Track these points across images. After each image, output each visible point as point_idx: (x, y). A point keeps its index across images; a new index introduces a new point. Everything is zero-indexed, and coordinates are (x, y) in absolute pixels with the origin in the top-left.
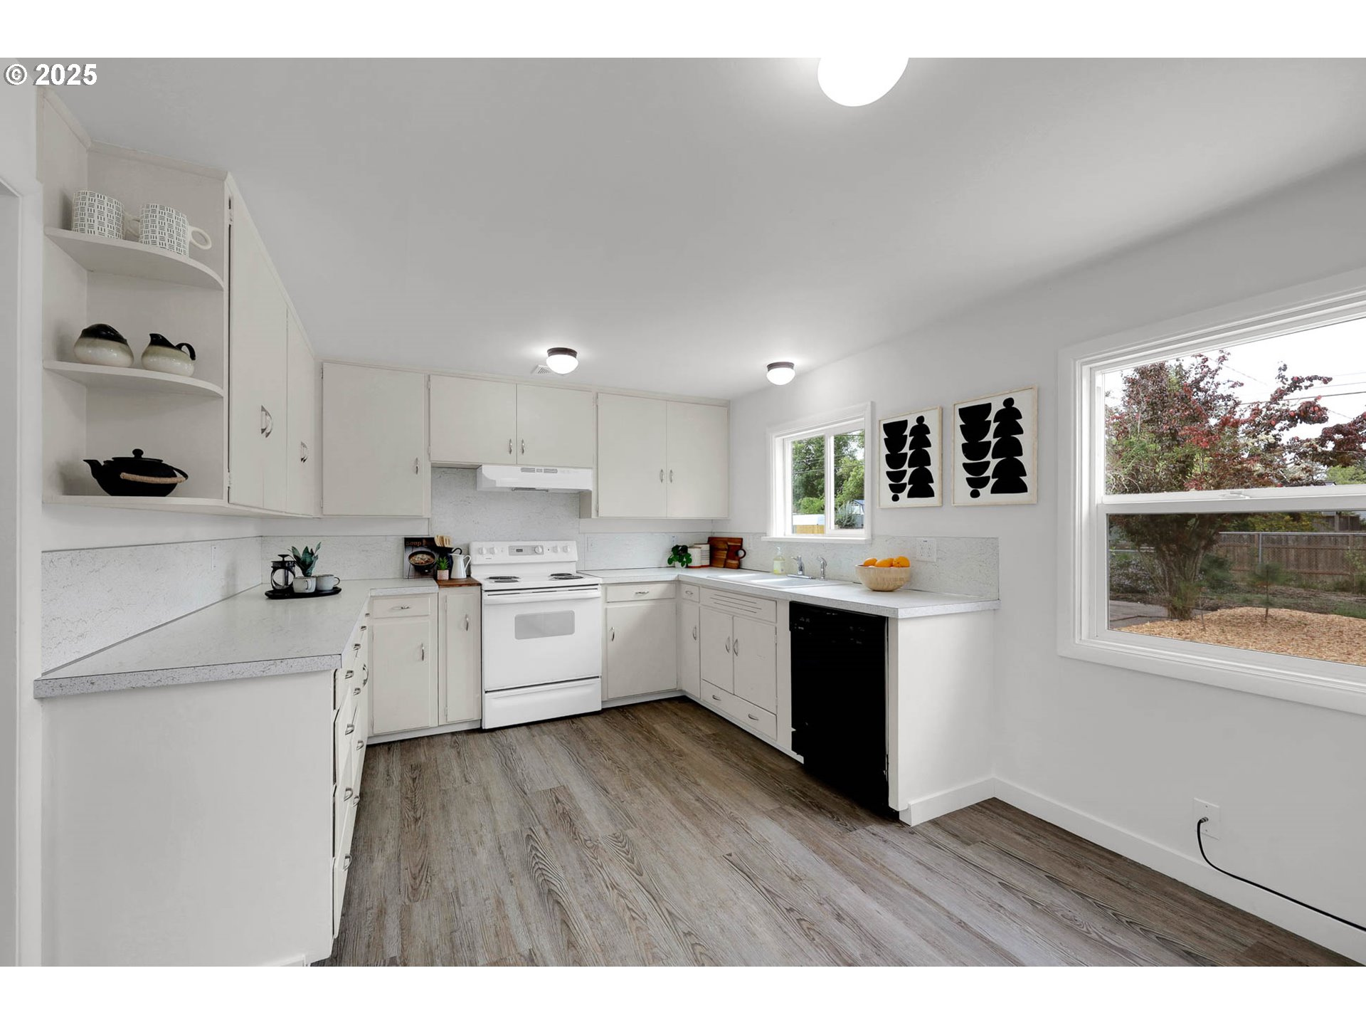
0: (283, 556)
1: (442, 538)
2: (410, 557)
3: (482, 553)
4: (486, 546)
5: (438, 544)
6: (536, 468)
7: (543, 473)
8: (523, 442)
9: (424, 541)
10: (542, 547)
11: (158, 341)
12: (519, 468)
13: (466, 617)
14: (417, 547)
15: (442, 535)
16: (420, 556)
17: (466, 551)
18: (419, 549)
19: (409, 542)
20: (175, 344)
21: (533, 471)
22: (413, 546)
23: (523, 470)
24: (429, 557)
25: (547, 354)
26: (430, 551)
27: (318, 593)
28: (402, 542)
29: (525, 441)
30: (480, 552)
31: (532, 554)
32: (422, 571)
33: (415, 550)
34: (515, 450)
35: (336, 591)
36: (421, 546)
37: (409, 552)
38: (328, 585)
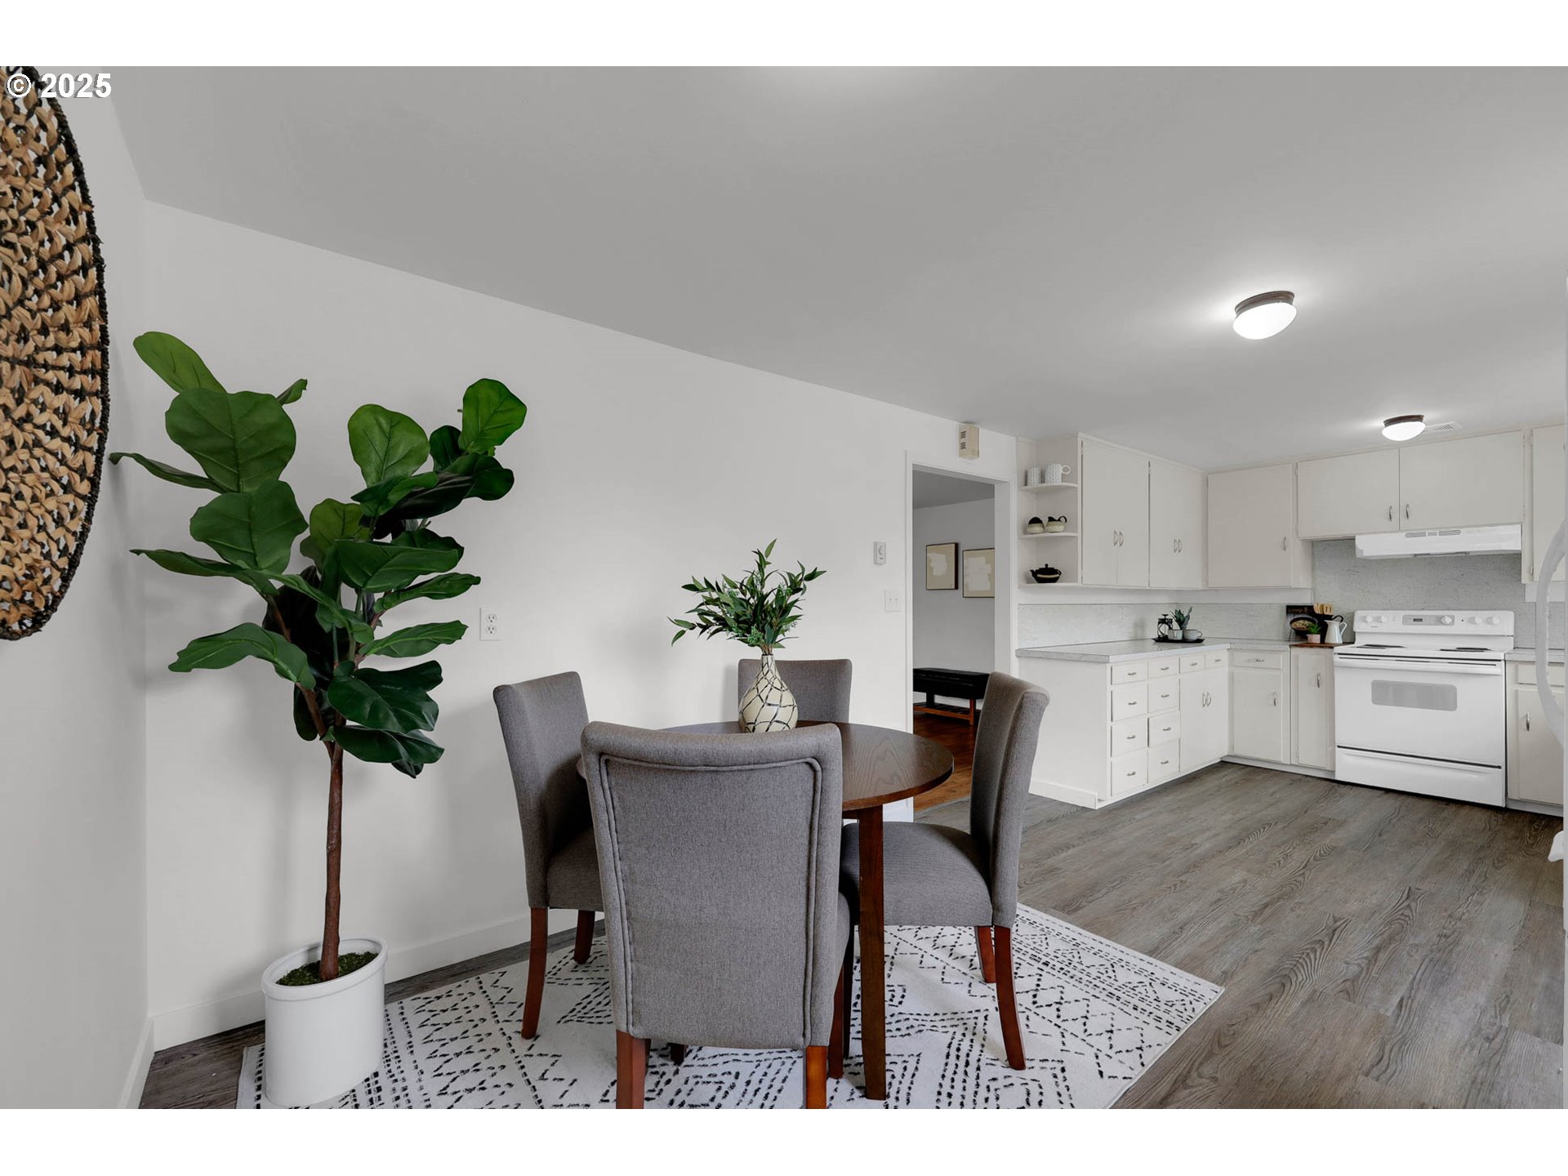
0: (1165, 615)
1: (1322, 606)
2: (1291, 623)
3: (1366, 622)
4: (1370, 615)
5: (1317, 611)
6: (1427, 532)
7: (1438, 536)
8: (1408, 506)
9: (1306, 609)
10: (1453, 618)
11: (1051, 519)
12: (1404, 534)
13: (1318, 675)
14: (1298, 613)
15: (1322, 603)
16: (1302, 622)
17: (1347, 620)
18: (1300, 616)
19: (1291, 609)
20: (1057, 519)
21: (1424, 535)
22: (1295, 613)
23: (1408, 536)
24: (1311, 623)
25: (1383, 425)
26: (1311, 617)
27: (1184, 641)
28: (1285, 609)
29: (1410, 505)
30: (1364, 620)
31: (1437, 625)
32: (1300, 637)
33: (1297, 616)
34: (1399, 516)
35: (1199, 641)
36: (1303, 613)
37: (1291, 618)
38: (1194, 637)
